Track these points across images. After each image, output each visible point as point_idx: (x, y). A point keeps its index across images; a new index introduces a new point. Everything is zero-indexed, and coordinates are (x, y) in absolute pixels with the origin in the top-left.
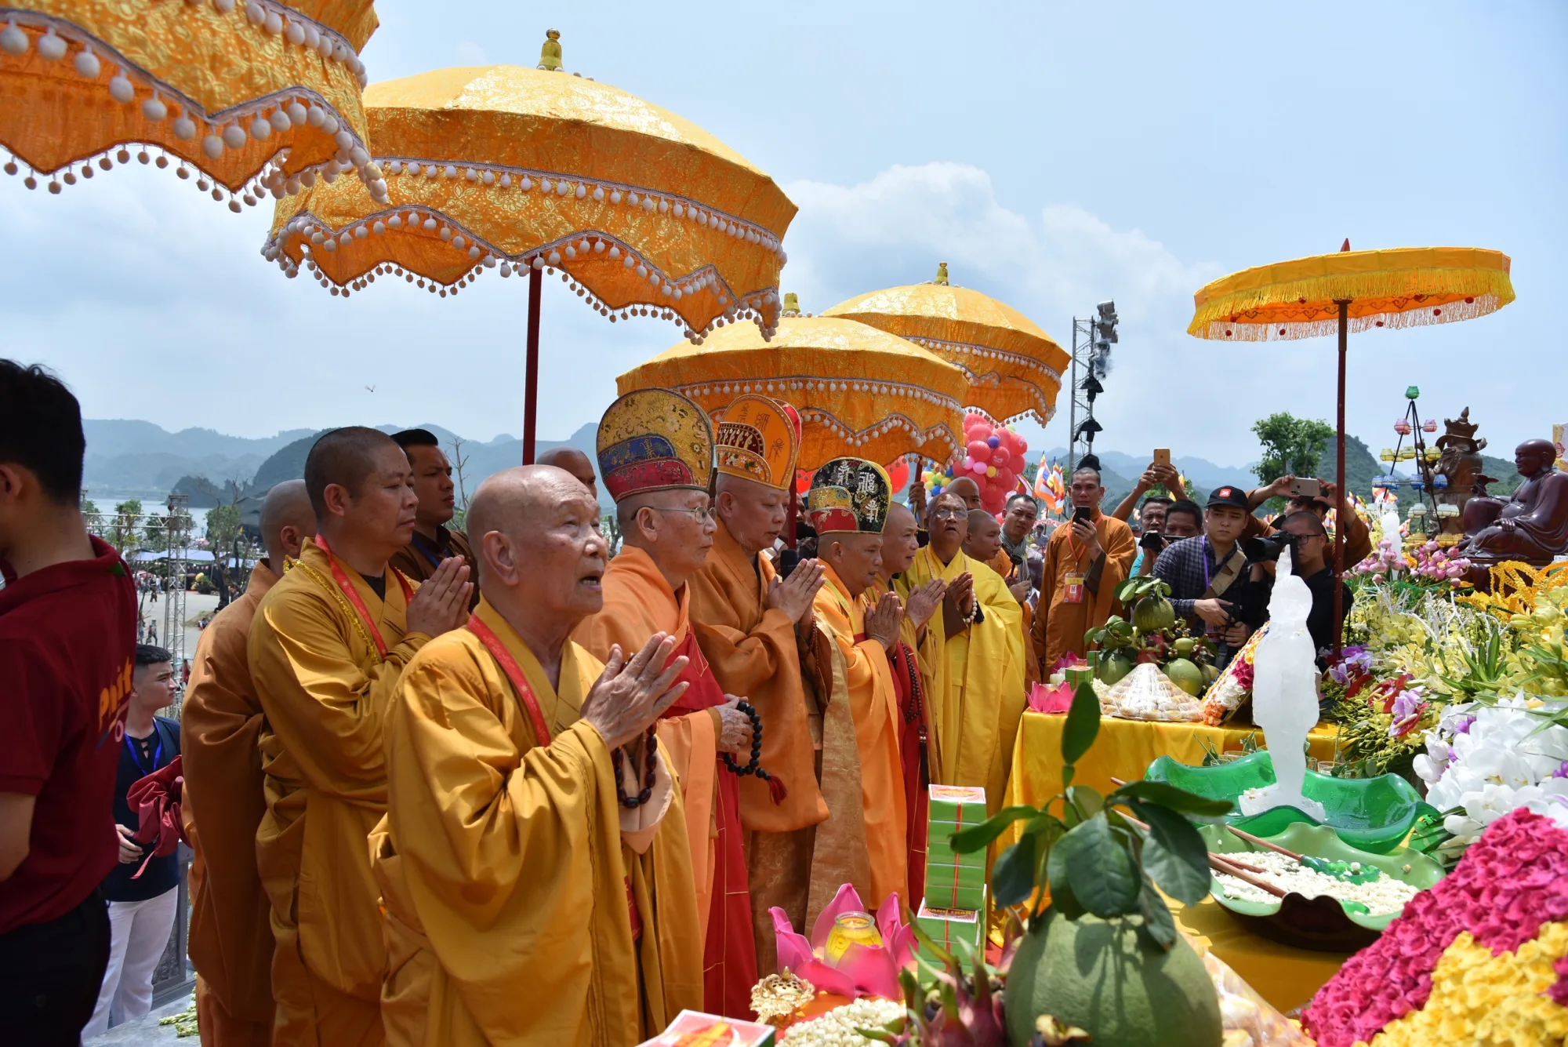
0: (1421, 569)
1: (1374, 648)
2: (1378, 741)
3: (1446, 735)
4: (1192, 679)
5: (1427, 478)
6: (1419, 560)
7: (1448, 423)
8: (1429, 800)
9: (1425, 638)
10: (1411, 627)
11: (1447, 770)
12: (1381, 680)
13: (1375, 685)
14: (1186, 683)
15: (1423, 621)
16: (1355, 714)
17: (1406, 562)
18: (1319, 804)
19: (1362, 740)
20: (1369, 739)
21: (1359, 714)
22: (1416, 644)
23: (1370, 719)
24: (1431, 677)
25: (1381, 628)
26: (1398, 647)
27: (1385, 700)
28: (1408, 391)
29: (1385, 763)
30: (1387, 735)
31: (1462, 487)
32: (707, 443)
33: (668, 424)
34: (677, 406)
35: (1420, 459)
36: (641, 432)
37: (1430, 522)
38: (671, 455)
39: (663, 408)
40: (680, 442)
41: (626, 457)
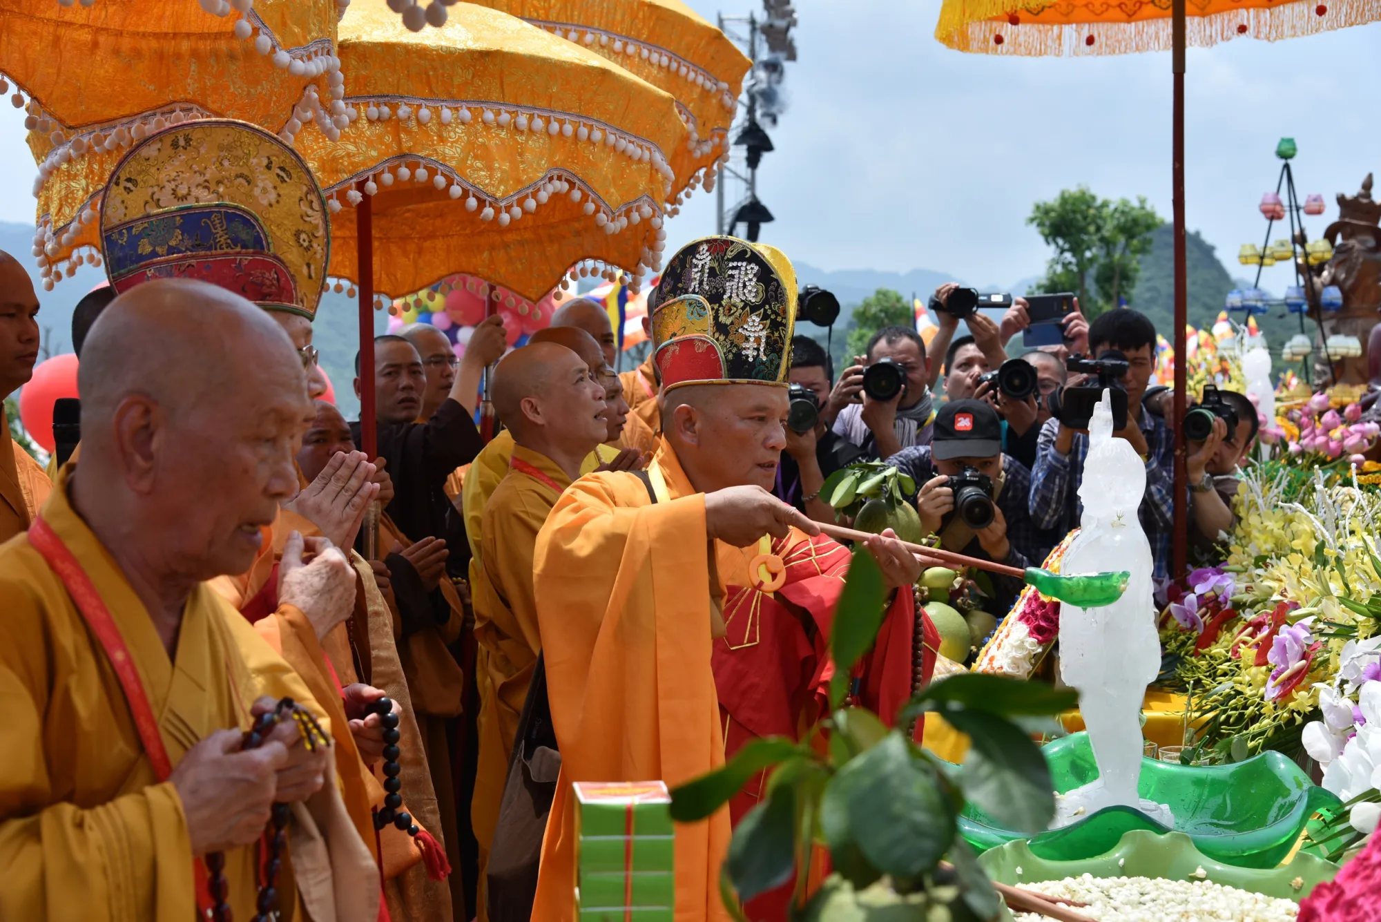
0: (1304, 442)
1: (1238, 567)
2: (1248, 712)
3: (1348, 688)
4: (955, 636)
6: (1301, 427)
7: (1341, 200)
8: (1324, 785)
9: (1315, 543)
10: (1294, 526)
11: (1353, 740)
12: (1250, 616)
13: (1240, 625)
15: (1311, 516)
16: (1213, 673)
17: (1283, 432)
18: (1165, 806)
19: (1225, 711)
20: (1235, 709)
21: (1219, 672)
22: (1301, 553)
23: (1235, 678)
24: (1324, 601)
25: (1247, 535)
26: (1274, 561)
27: (1257, 645)
28: (1280, 145)
29: (1261, 741)
30: (1262, 698)
31: (1365, 306)
32: (320, 233)
33: (257, 191)
34: (274, 159)
35: (1300, 261)
36: (205, 199)
37: (1318, 367)
38: (263, 248)
39: (248, 160)
40: (278, 226)
41: (173, 243)
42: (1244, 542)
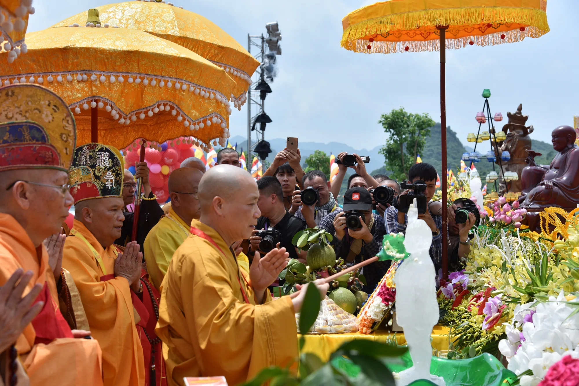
1: (470, 272)
2: (475, 335)
3: (518, 325)
4: (350, 302)
5: (497, 154)
6: (494, 211)
7: (509, 115)
8: (509, 368)
9: (502, 262)
10: (493, 255)
11: (520, 348)
12: (475, 293)
13: (471, 297)
14: (345, 305)
15: (501, 250)
16: (460, 317)
17: (486, 213)
18: (441, 378)
19: (465, 334)
20: (470, 333)
21: (462, 317)
22: (496, 266)
23: (469, 320)
24: (507, 287)
25: (473, 258)
26: (485, 269)
27: (479, 306)
28: (484, 92)
29: (481, 347)
30: (481, 329)
31: (519, 159)
32: (72, 134)
33: (43, 116)
34: (51, 102)
35: (492, 140)
36: (21, 119)
37: (500, 185)
38: (45, 141)
39: (39, 102)
40: (53, 132)
41: (5, 138)
42: (472, 260)
